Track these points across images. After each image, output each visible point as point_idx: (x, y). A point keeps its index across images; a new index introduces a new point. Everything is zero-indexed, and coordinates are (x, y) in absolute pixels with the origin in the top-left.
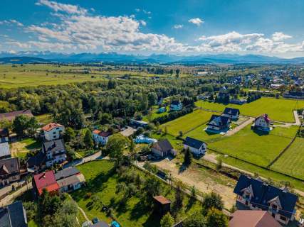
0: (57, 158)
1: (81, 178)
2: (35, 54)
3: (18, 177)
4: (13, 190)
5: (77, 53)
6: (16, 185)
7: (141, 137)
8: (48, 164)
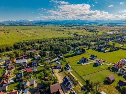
0: (35, 65)
1: (36, 70)
2: (50, 20)
3: (26, 67)
4: (24, 70)
5: (64, 20)
6: (25, 69)
7: (57, 62)
8: (32, 66)
